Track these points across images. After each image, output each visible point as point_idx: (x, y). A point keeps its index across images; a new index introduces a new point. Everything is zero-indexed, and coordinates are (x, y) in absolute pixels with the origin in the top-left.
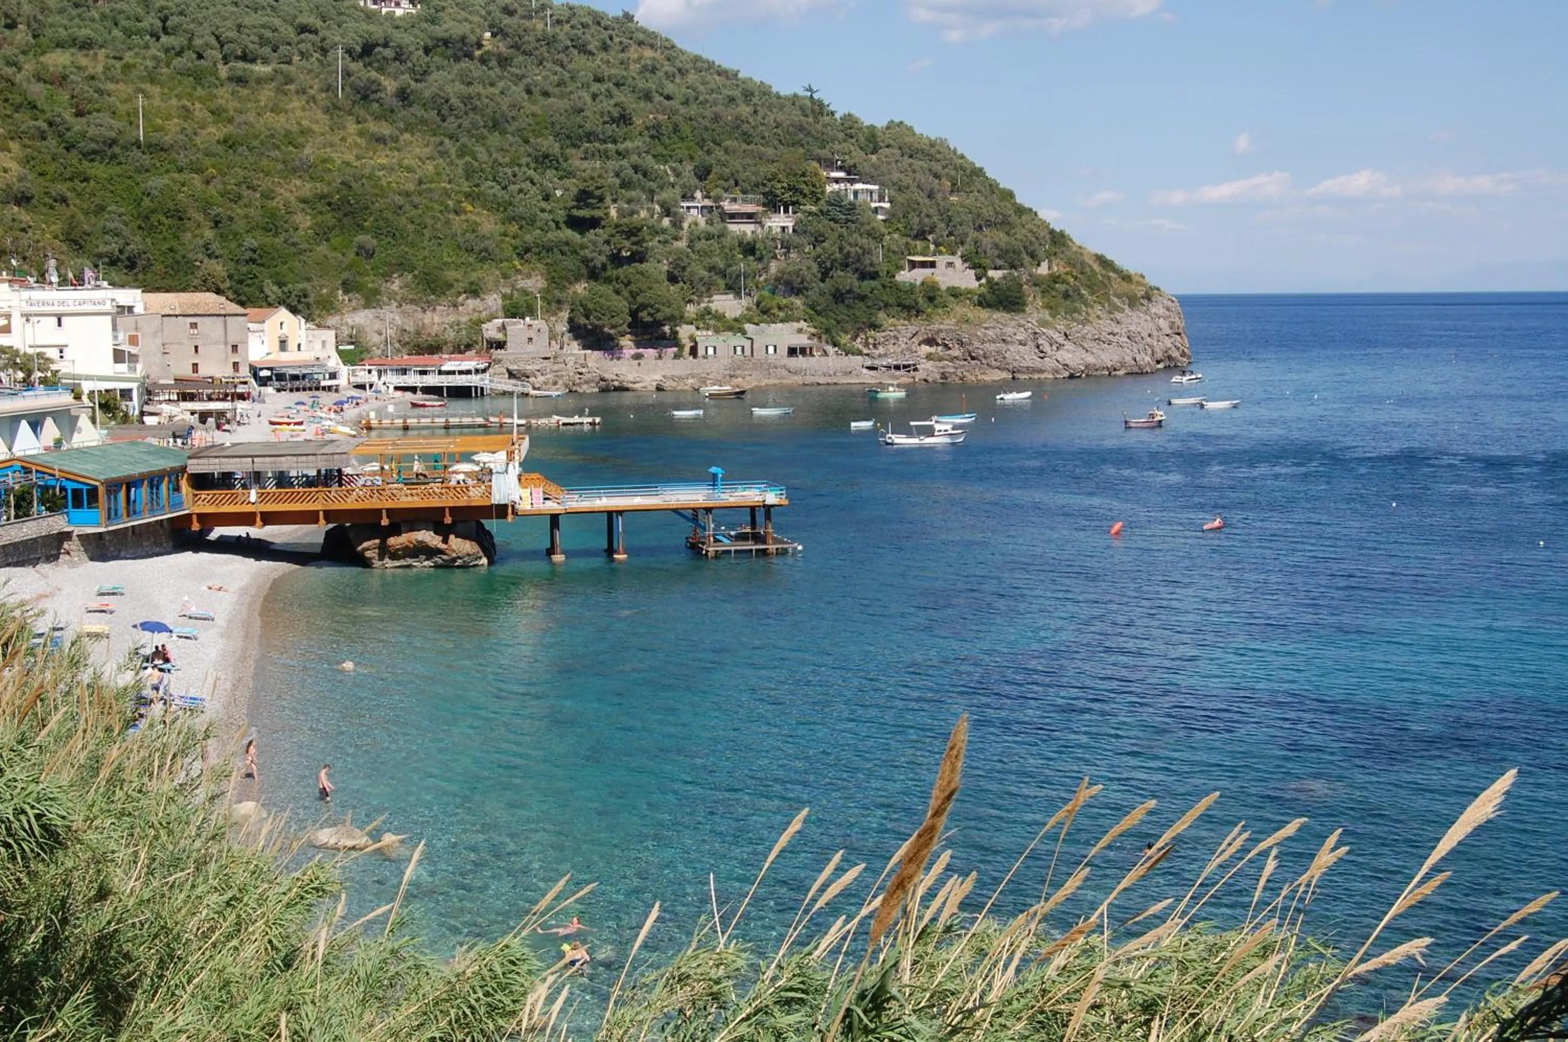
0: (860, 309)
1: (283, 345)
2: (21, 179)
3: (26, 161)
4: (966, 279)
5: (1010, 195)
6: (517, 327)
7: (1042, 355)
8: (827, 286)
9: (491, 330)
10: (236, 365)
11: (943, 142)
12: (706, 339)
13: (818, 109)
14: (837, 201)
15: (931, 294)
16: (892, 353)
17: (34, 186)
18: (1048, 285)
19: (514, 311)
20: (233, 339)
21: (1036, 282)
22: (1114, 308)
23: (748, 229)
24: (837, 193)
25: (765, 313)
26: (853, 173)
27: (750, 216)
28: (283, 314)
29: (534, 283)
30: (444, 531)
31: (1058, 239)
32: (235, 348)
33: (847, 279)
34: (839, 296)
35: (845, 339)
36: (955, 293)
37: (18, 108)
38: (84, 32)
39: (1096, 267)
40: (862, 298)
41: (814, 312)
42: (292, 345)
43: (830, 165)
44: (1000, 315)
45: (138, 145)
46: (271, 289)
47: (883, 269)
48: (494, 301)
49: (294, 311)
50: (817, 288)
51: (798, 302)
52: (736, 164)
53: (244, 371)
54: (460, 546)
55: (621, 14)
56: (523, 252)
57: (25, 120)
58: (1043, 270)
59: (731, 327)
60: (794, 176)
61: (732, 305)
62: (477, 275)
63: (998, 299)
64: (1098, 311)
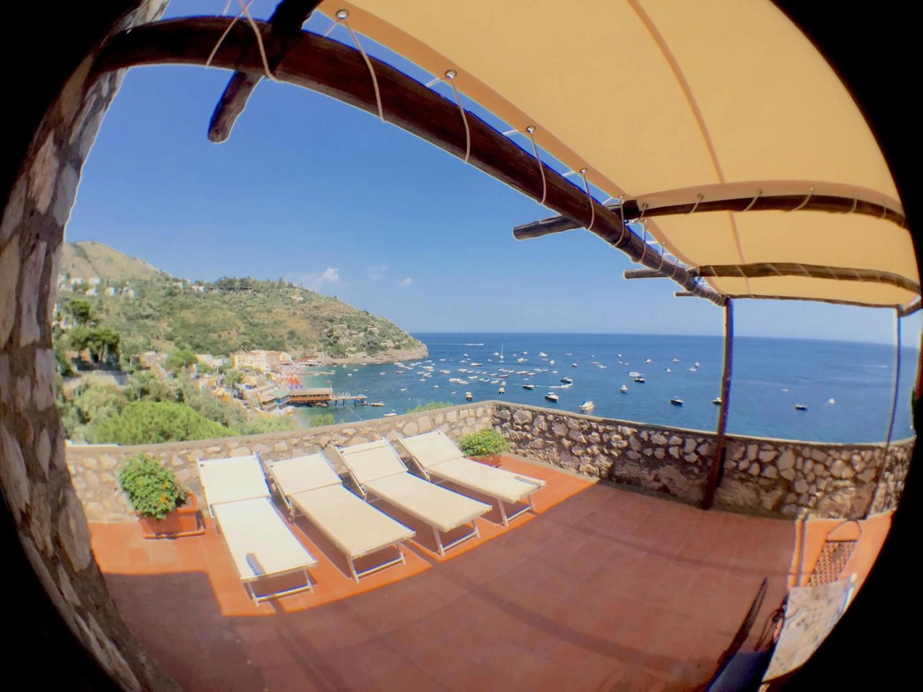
0: (374, 350)
3: (245, 327)
4: (392, 345)
6: (320, 354)
8: (369, 346)
9: (315, 354)
10: (278, 363)
12: (349, 355)
13: (367, 314)
14: (370, 331)
15: (386, 347)
16: (379, 357)
17: (246, 332)
19: (320, 351)
20: (278, 358)
21: (403, 344)
23: (356, 336)
25: (358, 351)
26: (373, 326)
27: (356, 334)
28: (283, 353)
29: (322, 346)
30: (322, 403)
32: (278, 360)
33: (372, 345)
34: (371, 348)
35: (373, 355)
36: (390, 347)
38: (252, 304)
40: (375, 348)
41: (367, 350)
42: (285, 358)
43: (369, 325)
44: (396, 350)
45: (261, 324)
46: (281, 348)
47: (378, 343)
48: (316, 349)
49: (285, 352)
50: (367, 346)
51: (364, 348)
52: (354, 325)
54: (325, 405)
55: (334, 297)
56: (320, 341)
57: (245, 321)
59: (353, 352)
60: (364, 327)
61: (354, 349)
62: (313, 345)
63: (398, 348)
64: (413, 348)
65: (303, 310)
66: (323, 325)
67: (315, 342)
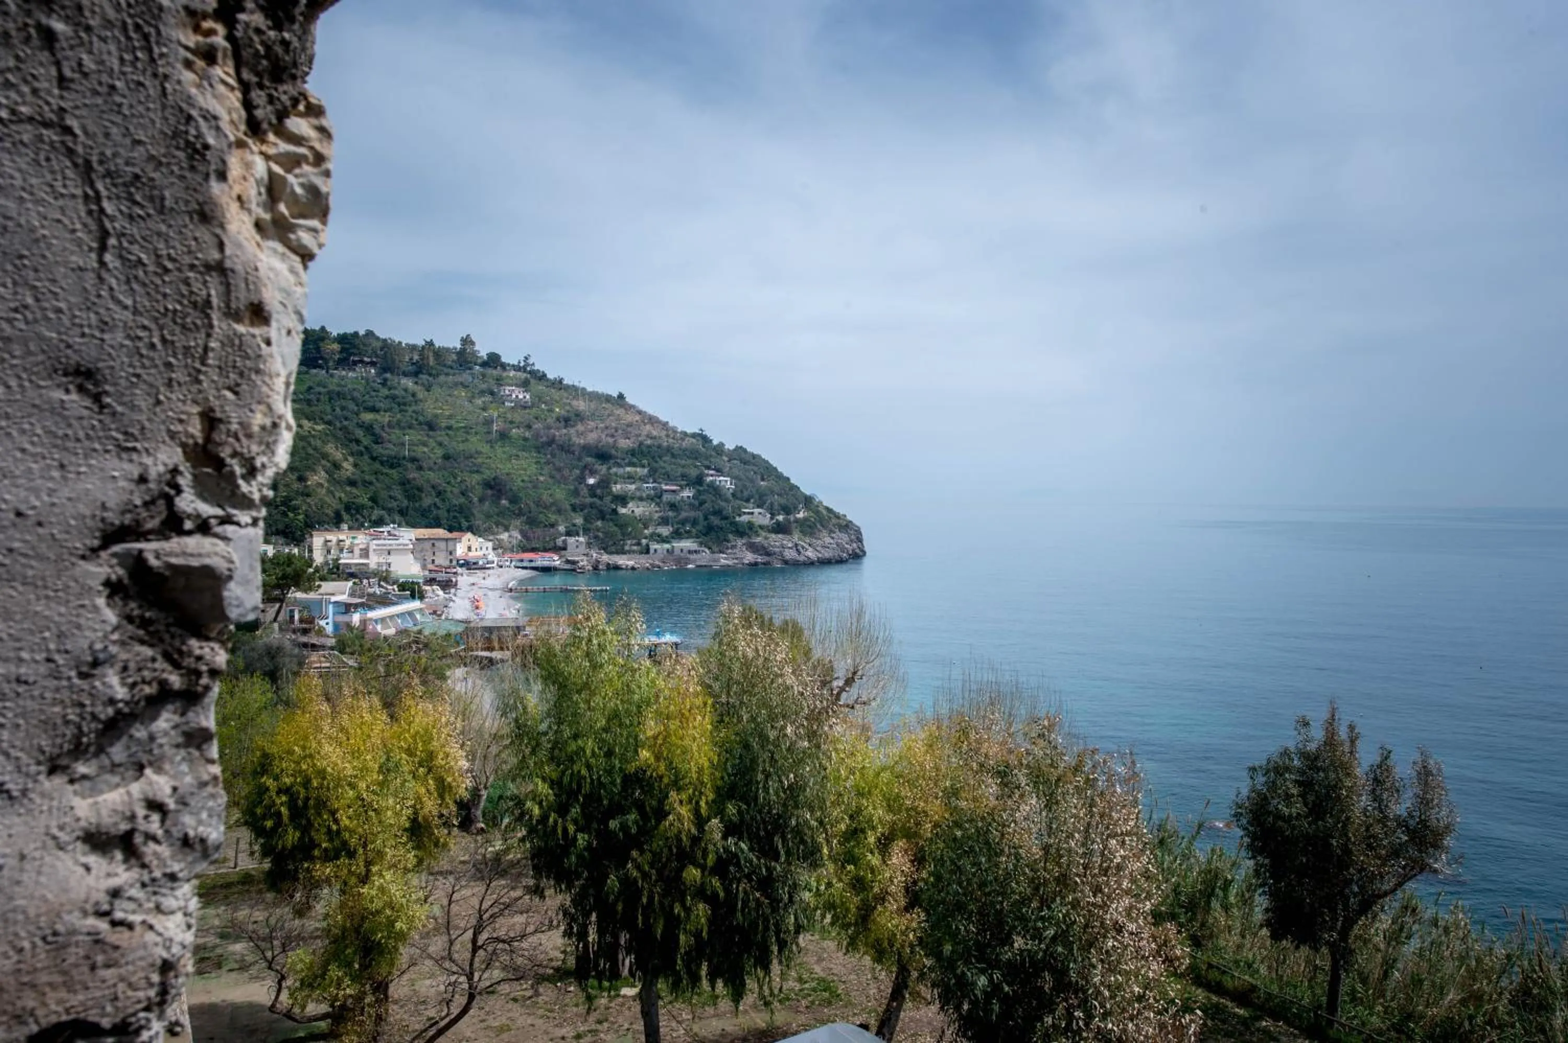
0: (721, 534)
1: (469, 549)
2: (353, 474)
3: (355, 465)
4: (767, 521)
5: (788, 479)
6: (571, 540)
7: (799, 553)
8: (707, 522)
9: (559, 542)
10: (451, 561)
11: (759, 457)
12: (654, 546)
13: (705, 439)
14: (712, 485)
15: (751, 525)
17: (359, 477)
18: (801, 523)
19: (572, 533)
20: (450, 549)
21: (797, 521)
22: (831, 531)
23: (672, 497)
24: (712, 481)
25: (677, 535)
26: (719, 471)
27: (674, 491)
28: (469, 535)
29: (579, 521)
31: (808, 501)
32: (451, 553)
33: (715, 521)
34: (711, 528)
35: (713, 546)
36: (761, 527)
37: (351, 441)
38: (378, 405)
39: (825, 512)
40: (722, 529)
41: (701, 534)
42: (473, 549)
43: (708, 468)
44: (781, 536)
45: (404, 458)
46: (465, 524)
47: (731, 515)
48: (562, 529)
49: (474, 534)
50: (702, 523)
51: (693, 529)
52: (668, 468)
53: (454, 563)
55: (615, 395)
56: (574, 508)
57: (355, 447)
58: (801, 515)
59: (664, 540)
60: (694, 473)
61: (665, 531)
62: (553, 518)
63: (780, 529)
64: (825, 533)
65: (529, 427)
66: (585, 467)
67: (559, 511)
